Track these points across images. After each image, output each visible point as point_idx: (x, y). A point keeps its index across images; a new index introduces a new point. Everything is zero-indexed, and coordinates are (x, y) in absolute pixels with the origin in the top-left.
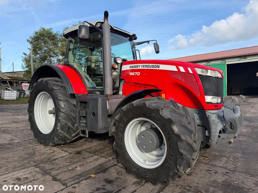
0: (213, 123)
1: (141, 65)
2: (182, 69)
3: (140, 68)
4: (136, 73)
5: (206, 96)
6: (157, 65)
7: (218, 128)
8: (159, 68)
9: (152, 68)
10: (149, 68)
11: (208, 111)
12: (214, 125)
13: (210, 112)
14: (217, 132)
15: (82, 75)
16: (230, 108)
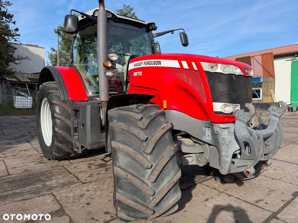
0: (223, 142)
1: (143, 61)
2: (185, 65)
3: (143, 66)
4: (139, 72)
5: (214, 103)
6: (158, 60)
7: (229, 150)
8: (160, 64)
9: (153, 66)
10: (151, 66)
11: (216, 124)
12: (225, 146)
13: (219, 127)
14: (228, 156)
15: (83, 78)
16: (243, 122)
